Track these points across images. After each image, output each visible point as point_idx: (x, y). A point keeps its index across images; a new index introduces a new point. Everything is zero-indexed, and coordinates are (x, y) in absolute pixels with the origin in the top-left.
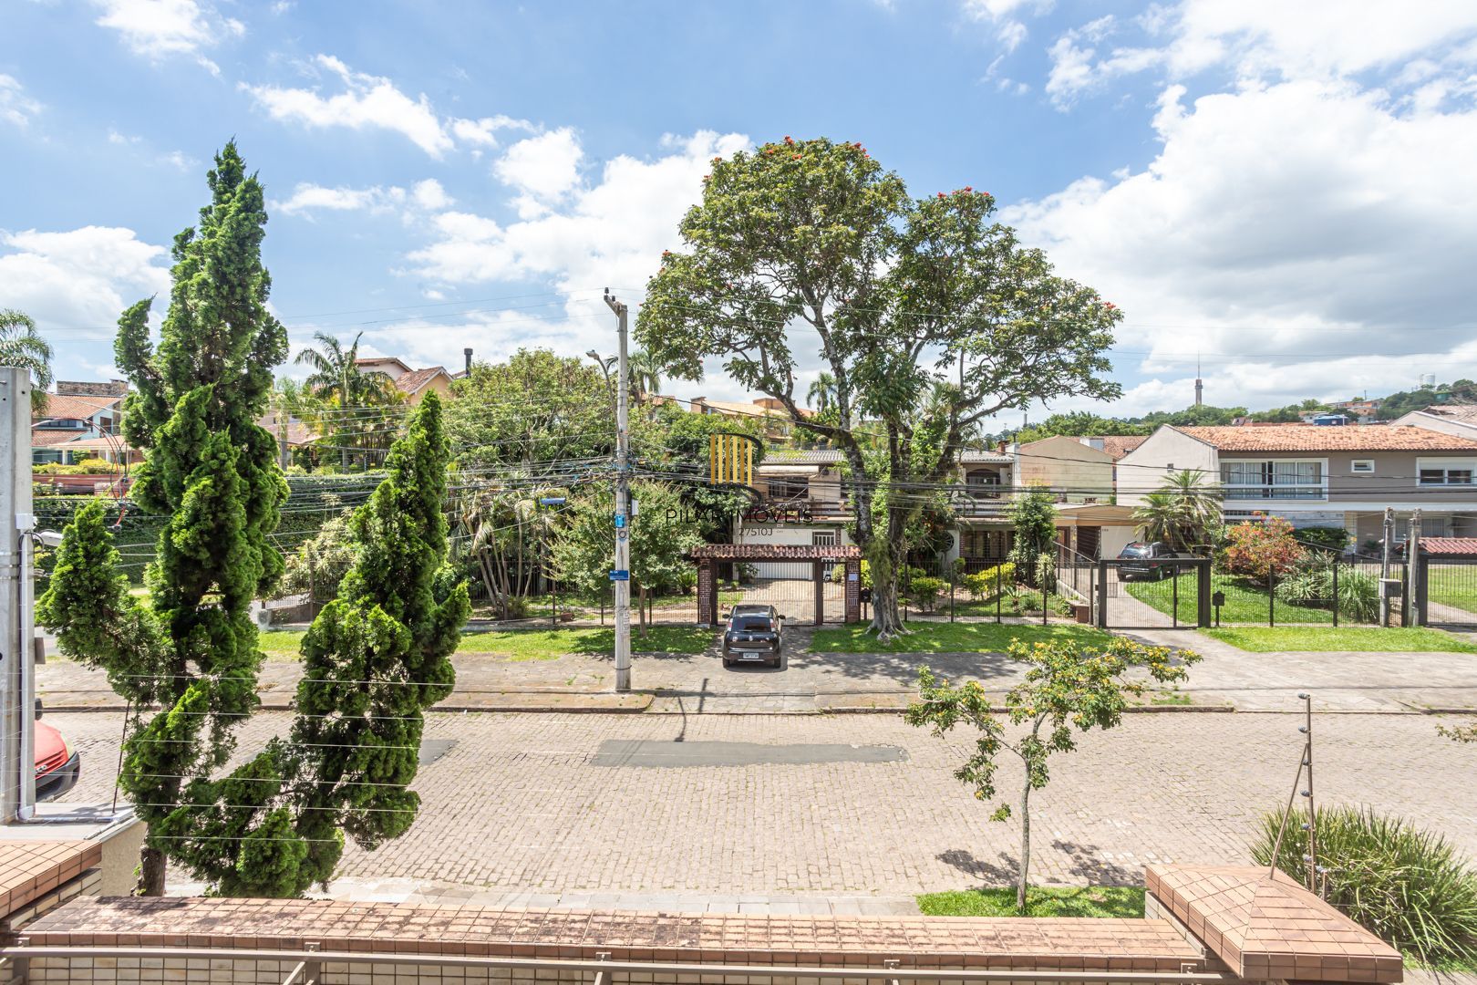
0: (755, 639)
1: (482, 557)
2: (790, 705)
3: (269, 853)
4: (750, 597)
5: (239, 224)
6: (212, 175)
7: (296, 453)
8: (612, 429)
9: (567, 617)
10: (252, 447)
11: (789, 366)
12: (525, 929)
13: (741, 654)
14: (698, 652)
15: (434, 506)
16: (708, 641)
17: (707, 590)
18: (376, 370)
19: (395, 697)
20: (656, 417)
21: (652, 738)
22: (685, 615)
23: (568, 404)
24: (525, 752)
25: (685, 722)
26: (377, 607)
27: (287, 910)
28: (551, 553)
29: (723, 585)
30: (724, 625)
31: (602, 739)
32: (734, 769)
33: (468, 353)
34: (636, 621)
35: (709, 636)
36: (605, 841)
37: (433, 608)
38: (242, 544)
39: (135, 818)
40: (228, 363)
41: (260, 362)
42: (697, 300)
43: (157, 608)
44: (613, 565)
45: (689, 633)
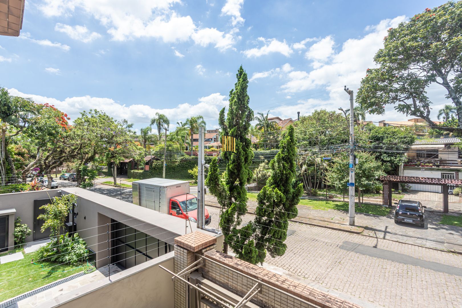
0: (410, 214)
1: (304, 176)
2: (429, 244)
3: (249, 251)
4: (406, 197)
5: (243, 85)
6: (237, 75)
7: (253, 145)
8: (348, 134)
9: (331, 197)
10: (246, 143)
11: (428, 104)
12: (320, 298)
13: (403, 219)
14: (383, 215)
15: (292, 159)
16: (388, 212)
17: (387, 192)
18: (273, 121)
19: (280, 215)
20: (365, 129)
21: (364, 244)
22: (377, 201)
23: (331, 127)
24: (317, 239)
25: (377, 240)
26: (276, 188)
27: (254, 267)
28: (326, 176)
29: (394, 191)
30: (395, 207)
31: (344, 240)
32: (401, 265)
33: (299, 113)
34: (357, 201)
35: (388, 210)
36: (345, 276)
37: (292, 190)
38: (244, 169)
39: (222, 234)
40: (241, 122)
41: (247, 121)
42: (382, 84)
43: (226, 184)
44: (348, 181)
45: (379, 208)
